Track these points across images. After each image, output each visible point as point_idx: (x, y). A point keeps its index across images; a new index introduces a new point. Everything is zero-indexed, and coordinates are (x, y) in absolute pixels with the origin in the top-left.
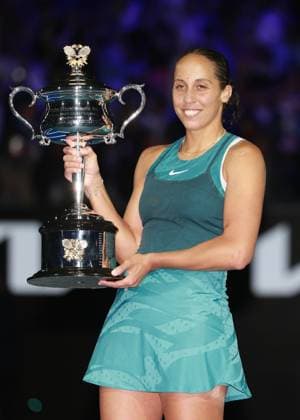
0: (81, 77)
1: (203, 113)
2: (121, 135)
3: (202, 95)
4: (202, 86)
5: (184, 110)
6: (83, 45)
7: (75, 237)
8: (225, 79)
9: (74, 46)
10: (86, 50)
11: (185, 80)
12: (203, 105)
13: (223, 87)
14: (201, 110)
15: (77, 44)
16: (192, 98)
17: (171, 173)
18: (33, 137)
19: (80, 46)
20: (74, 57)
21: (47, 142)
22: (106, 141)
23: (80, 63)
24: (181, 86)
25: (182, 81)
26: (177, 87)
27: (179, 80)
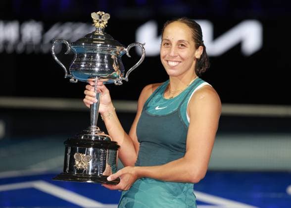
0: (102, 37)
3: (182, 51)
4: (182, 45)
5: (167, 61)
9: (99, 12)
11: (171, 40)
12: (182, 59)
13: (197, 48)
14: (181, 62)
15: (101, 11)
17: (157, 108)
18: (66, 76)
19: (104, 13)
20: (98, 21)
21: (75, 80)
22: (115, 83)
23: (102, 25)
24: (168, 44)
25: (168, 40)
26: (164, 44)
27: (166, 40)
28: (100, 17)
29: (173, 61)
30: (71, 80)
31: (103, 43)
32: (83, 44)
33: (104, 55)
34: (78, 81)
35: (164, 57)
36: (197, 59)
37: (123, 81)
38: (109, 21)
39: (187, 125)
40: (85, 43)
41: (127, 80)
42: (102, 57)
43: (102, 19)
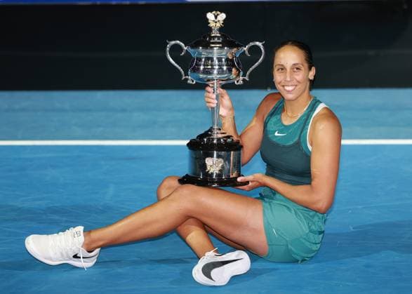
0: (218, 38)
1: (298, 88)
2: (247, 78)
3: (298, 75)
4: (297, 69)
5: (283, 86)
6: (221, 12)
7: (212, 156)
8: (311, 62)
9: (214, 12)
10: (222, 16)
11: (285, 65)
12: (298, 82)
13: (310, 69)
14: (296, 86)
15: (216, 11)
16: (290, 77)
17: (276, 134)
18: (184, 78)
19: (219, 13)
20: (214, 21)
21: (193, 81)
22: (236, 83)
23: (218, 25)
24: (282, 69)
25: (282, 65)
26: (278, 70)
27: (279, 65)
28: (216, 17)
29: (288, 86)
30: (188, 81)
31: (221, 45)
33: (222, 58)
34: (196, 83)
35: (279, 83)
36: (310, 81)
37: (244, 80)
38: (224, 21)
39: (309, 154)
40: (202, 47)
42: (220, 60)
43: (218, 19)
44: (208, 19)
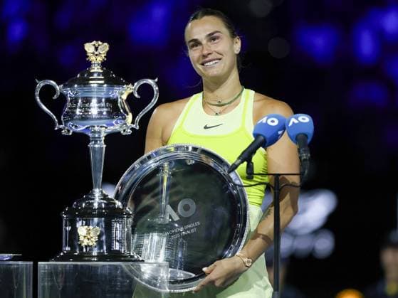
0: (99, 74)
6: (103, 42)
15: (97, 41)
19: (100, 43)
20: (93, 53)
21: (69, 131)
22: (122, 132)
23: (100, 59)
28: (96, 49)
30: (63, 131)
31: (102, 82)
32: (76, 86)
33: (102, 98)
34: (73, 132)
37: (132, 129)
38: (108, 53)
40: (78, 85)
41: (138, 128)
43: (99, 50)
44: (85, 52)
